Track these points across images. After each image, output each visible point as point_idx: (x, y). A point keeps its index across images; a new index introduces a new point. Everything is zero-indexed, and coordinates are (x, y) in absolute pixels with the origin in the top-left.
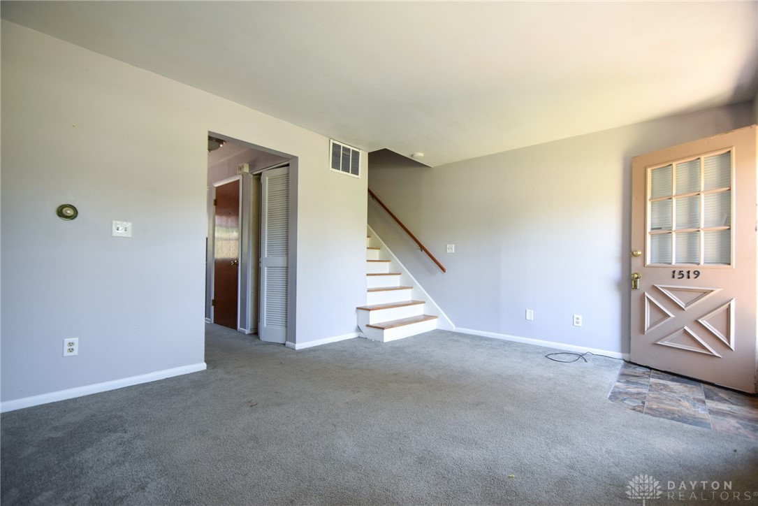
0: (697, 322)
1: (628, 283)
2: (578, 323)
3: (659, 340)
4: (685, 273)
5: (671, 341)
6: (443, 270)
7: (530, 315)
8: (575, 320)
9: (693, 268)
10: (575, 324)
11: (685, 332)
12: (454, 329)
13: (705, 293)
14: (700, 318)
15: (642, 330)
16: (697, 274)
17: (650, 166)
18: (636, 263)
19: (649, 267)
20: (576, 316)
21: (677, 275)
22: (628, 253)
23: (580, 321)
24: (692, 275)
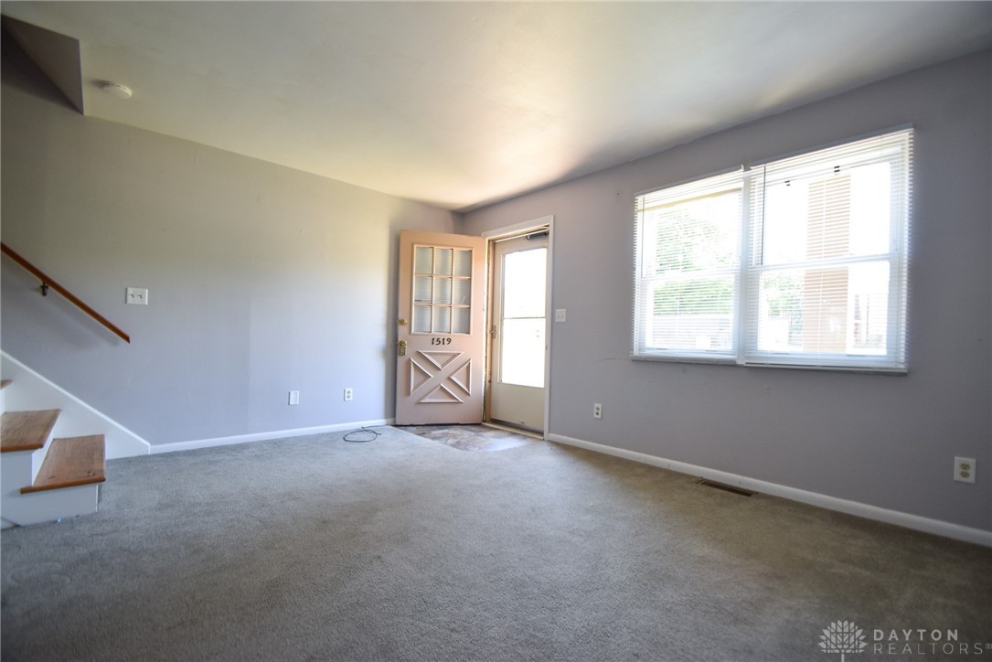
0: (449, 379)
1: (395, 348)
2: (348, 397)
3: (422, 399)
4: (441, 340)
5: (430, 398)
6: (127, 338)
7: (295, 399)
8: (346, 395)
9: (447, 336)
10: (346, 399)
11: (442, 388)
12: (150, 448)
13: (455, 356)
14: (452, 375)
15: (408, 393)
16: (449, 340)
17: (416, 243)
18: (402, 330)
19: (413, 335)
20: (347, 390)
21: (435, 342)
22: (395, 321)
23: (351, 395)
24: (446, 342)
